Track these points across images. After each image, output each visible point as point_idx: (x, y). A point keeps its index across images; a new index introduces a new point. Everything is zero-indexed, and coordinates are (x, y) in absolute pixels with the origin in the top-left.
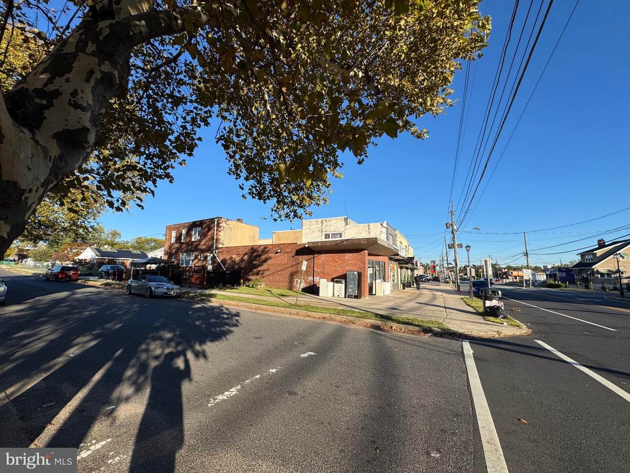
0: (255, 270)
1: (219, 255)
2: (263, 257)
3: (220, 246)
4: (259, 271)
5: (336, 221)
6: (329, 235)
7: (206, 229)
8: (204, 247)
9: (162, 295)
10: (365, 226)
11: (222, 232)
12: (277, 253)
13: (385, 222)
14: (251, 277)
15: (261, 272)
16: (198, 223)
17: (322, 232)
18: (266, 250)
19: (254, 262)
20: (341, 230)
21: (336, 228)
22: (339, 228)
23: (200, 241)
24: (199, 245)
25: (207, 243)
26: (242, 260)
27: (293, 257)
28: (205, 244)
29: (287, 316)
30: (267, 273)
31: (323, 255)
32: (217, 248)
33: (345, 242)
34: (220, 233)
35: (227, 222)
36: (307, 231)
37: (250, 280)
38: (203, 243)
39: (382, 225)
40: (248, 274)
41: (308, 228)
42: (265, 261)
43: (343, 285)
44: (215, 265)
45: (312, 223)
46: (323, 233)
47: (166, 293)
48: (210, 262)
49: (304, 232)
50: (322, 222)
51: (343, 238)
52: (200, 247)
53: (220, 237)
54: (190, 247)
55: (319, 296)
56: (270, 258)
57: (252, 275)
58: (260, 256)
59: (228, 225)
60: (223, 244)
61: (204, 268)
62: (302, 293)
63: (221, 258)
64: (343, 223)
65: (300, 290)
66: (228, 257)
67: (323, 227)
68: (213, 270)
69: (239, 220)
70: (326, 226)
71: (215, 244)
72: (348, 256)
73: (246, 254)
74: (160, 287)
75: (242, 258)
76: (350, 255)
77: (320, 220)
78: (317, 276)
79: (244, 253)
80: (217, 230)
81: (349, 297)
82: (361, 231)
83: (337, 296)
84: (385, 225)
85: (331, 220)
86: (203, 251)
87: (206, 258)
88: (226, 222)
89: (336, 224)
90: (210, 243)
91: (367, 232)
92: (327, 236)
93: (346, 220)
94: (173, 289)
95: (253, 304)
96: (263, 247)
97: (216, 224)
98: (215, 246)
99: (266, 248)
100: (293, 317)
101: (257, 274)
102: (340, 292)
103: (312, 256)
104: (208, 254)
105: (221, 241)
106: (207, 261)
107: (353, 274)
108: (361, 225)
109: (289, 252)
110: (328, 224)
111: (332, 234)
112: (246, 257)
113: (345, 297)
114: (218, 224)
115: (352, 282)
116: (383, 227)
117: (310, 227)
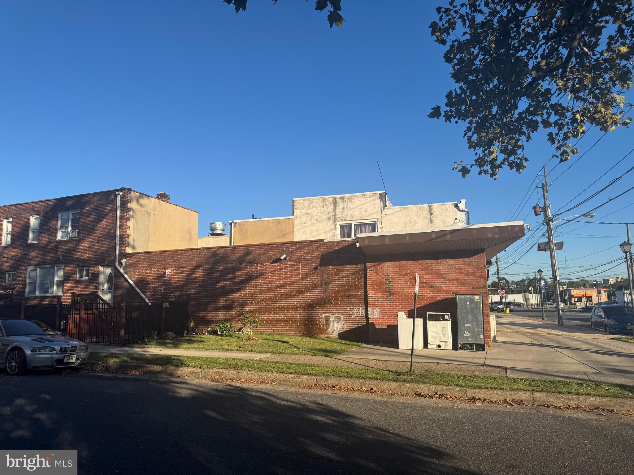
0: (222, 301)
1: (131, 270)
2: (241, 274)
3: (129, 250)
4: (233, 302)
5: (362, 200)
6: (349, 226)
7: (92, 218)
8: (87, 255)
10: (423, 209)
11: (132, 220)
12: (278, 260)
13: (463, 201)
14: (209, 316)
15: (237, 306)
16: (70, 203)
17: (335, 220)
18: (250, 257)
19: (221, 284)
20: (375, 216)
21: (363, 214)
22: (371, 214)
23: (77, 241)
24: (75, 249)
25: (96, 247)
26: (189, 280)
27: (316, 268)
28: (89, 249)
30: (250, 306)
31: (386, 265)
32: (123, 255)
34: (129, 224)
35: (142, 201)
36: (304, 219)
37: (209, 322)
38: (84, 244)
39: (456, 206)
40: (204, 309)
41: (306, 214)
42: (248, 280)
43: (449, 324)
44: (119, 292)
45: (314, 204)
46: (338, 223)
48: (106, 286)
49: (296, 222)
50: (335, 202)
51: (380, 232)
52: (78, 254)
53: (128, 232)
54: (49, 257)
55: (397, 348)
56: (259, 275)
57: (217, 310)
58: (233, 270)
59: (142, 206)
60: (134, 248)
61: (95, 296)
62: (339, 341)
63: (136, 276)
64: (378, 203)
65: (336, 336)
66: (151, 274)
67: (338, 210)
68: (114, 303)
69: (162, 197)
70: (344, 208)
71: (118, 248)
73: (197, 267)
75: (189, 276)
77: (330, 198)
78: (374, 307)
79: (194, 264)
80: (121, 218)
81: (464, 347)
82: (416, 218)
83: (435, 347)
84: (462, 206)
85: (353, 198)
86: (84, 264)
87: (94, 278)
88: (138, 201)
89: (364, 206)
90: (105, 245)
91: (428, 221)
92: (345, 230)
93: (382, 197)
96: (241, 251)
97: (119, 204)
98: (117, 252)
99: (248, 253)
101: (229, 307)
102: (443, 339)
103: (361, 266)
104: (101, 269)
105: (130, 240)
106: (98, 284)
107: (472, 301)
108: (415, 208)
109: (306, 260)
110: (348, 204)
111: (355, 225)
112: (199, 274)
113: (455, 347)
114: (124, 204)
115: (470, 317)
116: (459, 210)
117: (309, 211)
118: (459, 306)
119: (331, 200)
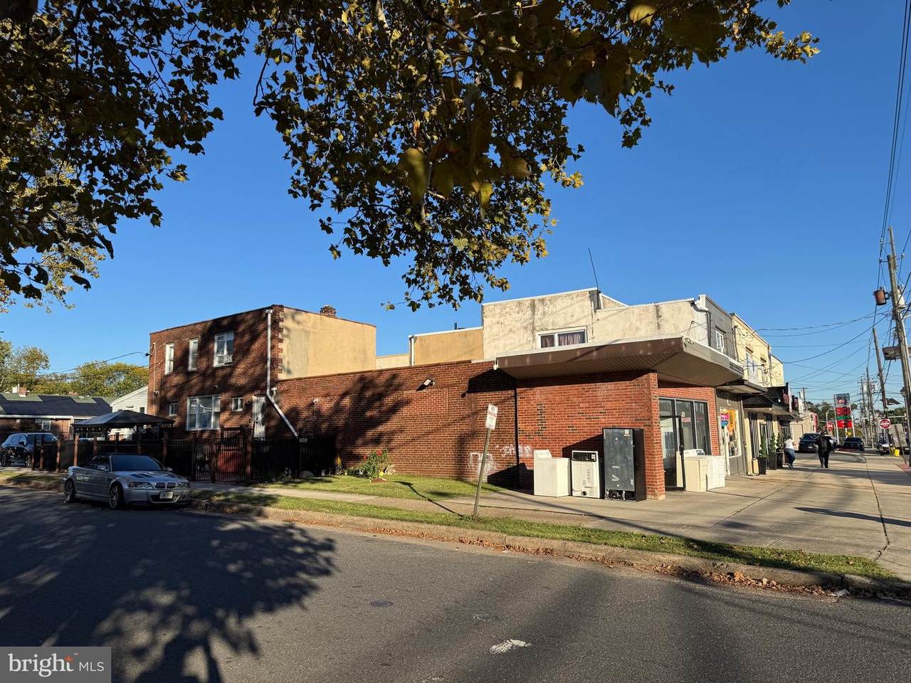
0: (370, 434)
1: (282, 398)
2: (389, 401)
3: (282, 376)
4: (381, 435)
5: (568, 301)
6: (551, 337)
7: (247, 338)
8: (242, 381)
9: (148, 502)
10: (647, 310)
11: (286, 341)
12: (423, 387)
13: (703, 297)
14: (360, 451)
15: (385, 438)
16: (225, 322)
17: (533, 330)
18: (396, 381)
19: (368, 414)
20: (583, 322)
21: (569, 320)
22: (578, 320)
23: (233, 366)
24: (230, 375)
25: (251, 371)
26: (338, 409)
27: (463, 395)
28: (244, 373)
29: (454, 546)
30: (398, 439)
31: (538, 390)
32: (275, 382)
33: (595, 353)
34: (280, 346)
35: (298, 317)
36: (496, 329)
37: (358, 458)
38: (239, 370)
39: (693, 304)
40: (353, 443)
41: (498, 323)
42: (395, 409)
43: (595, 466)
44: (273, 423)
45: (508, 310)
46: (537, 333)
47: (156, 497)
48: (260, 417)
49: (486, 333)
50: (533, 306)
51: (590, 343)
52: (233, 381)
53: (281, 355)
54: (208, 383)
55: (533, 494)
56: (408, 402)
57: (365, 444)
58: (380, 396)
59: (299, 323)
60: (289, 372)
61: (246, 431)
62: (490, 486)
63: (286, 407)
64: (588, 305)
65: (485, 479)
66: (301, 403)
67: (536, 317)
68: (267, 436)
69: (326, 311)
70: (544, 313)
71: (269, 373)
72: (604, 390)
73: (344, 395)
74: (141, 483)
75: (337, 404)
76: (610, 385)
77: (527, 301)
78: (525, 444)
79: (341, 392)
80: (272, 338)
81: (613, 495)
82: (638, 324)
83: (579, 494)
84: (701, 303)
85: (556, 299)
86: (240, 391)
87: (249, 406)
88: (293, 318)
89: (570, 309)
90: (258, 370)
91: (654, 326)
92: (547, 340)
93: (595, 297)
94: (171, 487)
95: (369, 519)
96: (387, 376)
97: (269, 323)
98: (269, 378)
99: (394, 377)
100: (466, 548)
101: (376, 441)
102: (588, 485)
103: (511, 393)
104: (254, 398)
105: (285, 363)
106: (252, 415)
107: (621, 436)
108: (637, 309)
109: (452, 385)
110: (550, 308)
111: (559, 335)
112: (347, 401)
113: (602, 497)
114: (275, 322)
115: (619, 457)
116: (697, 310)
117: (502, 320)
118: (606, 443)
119: (528, 304)
